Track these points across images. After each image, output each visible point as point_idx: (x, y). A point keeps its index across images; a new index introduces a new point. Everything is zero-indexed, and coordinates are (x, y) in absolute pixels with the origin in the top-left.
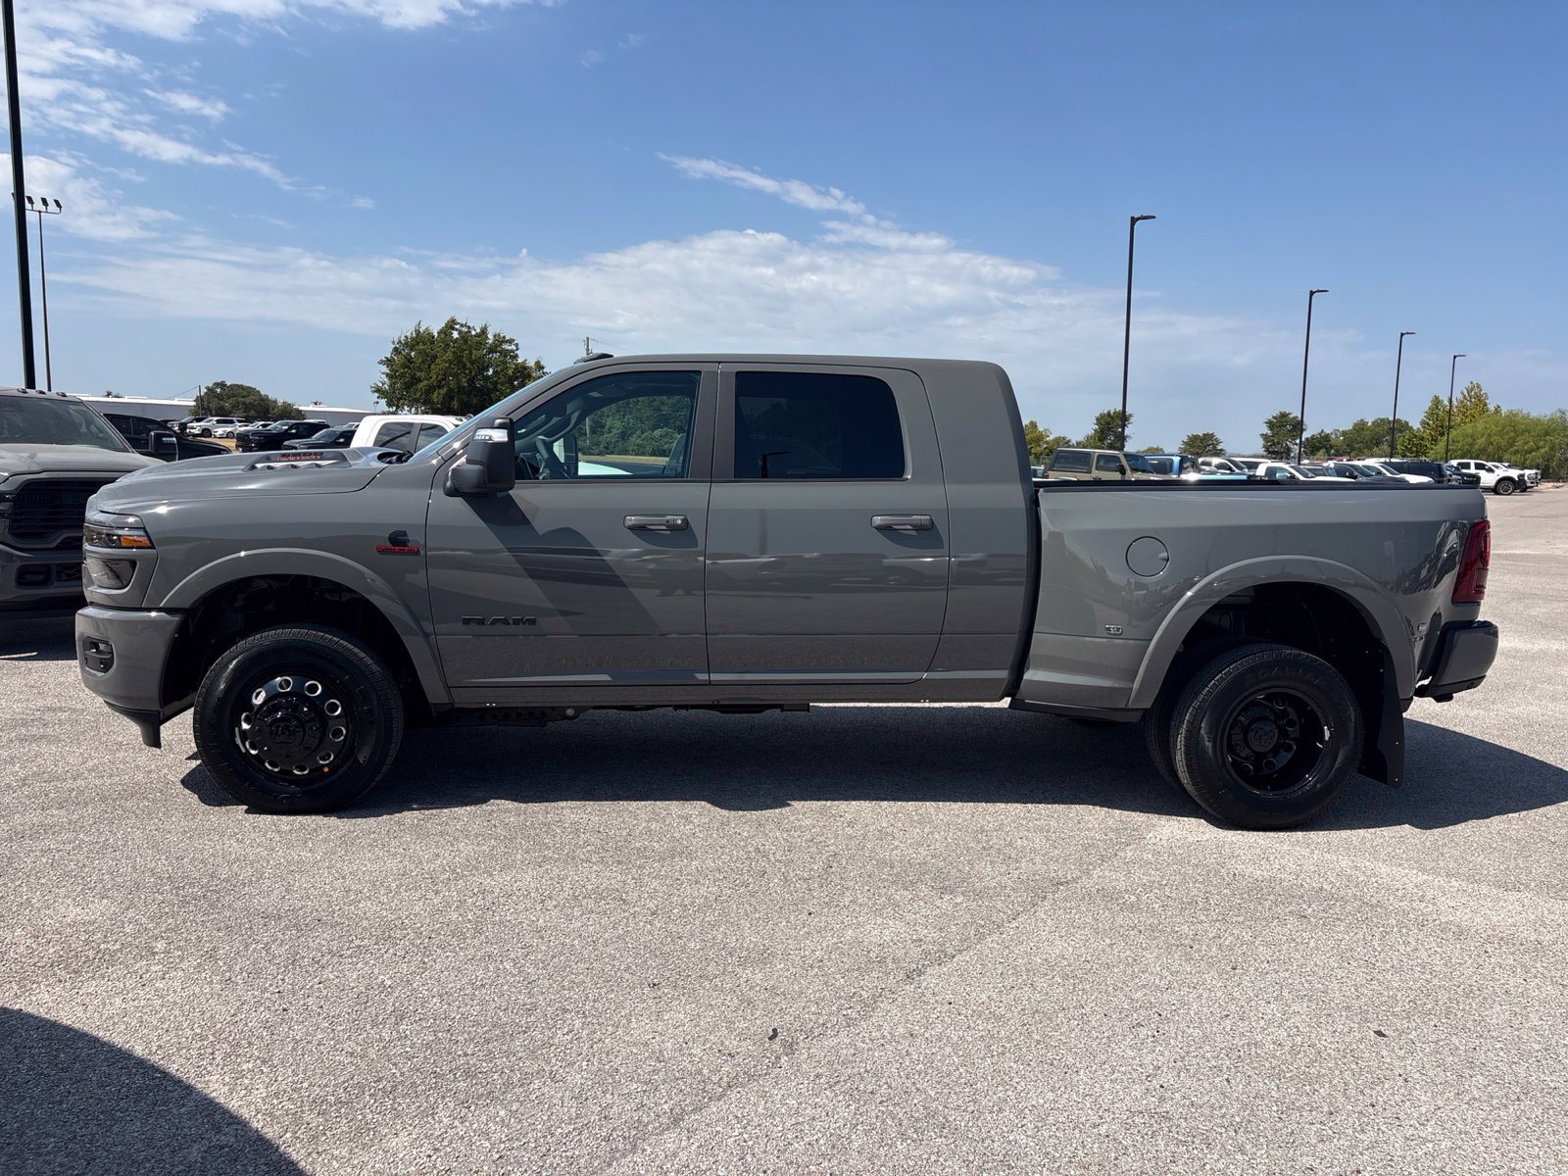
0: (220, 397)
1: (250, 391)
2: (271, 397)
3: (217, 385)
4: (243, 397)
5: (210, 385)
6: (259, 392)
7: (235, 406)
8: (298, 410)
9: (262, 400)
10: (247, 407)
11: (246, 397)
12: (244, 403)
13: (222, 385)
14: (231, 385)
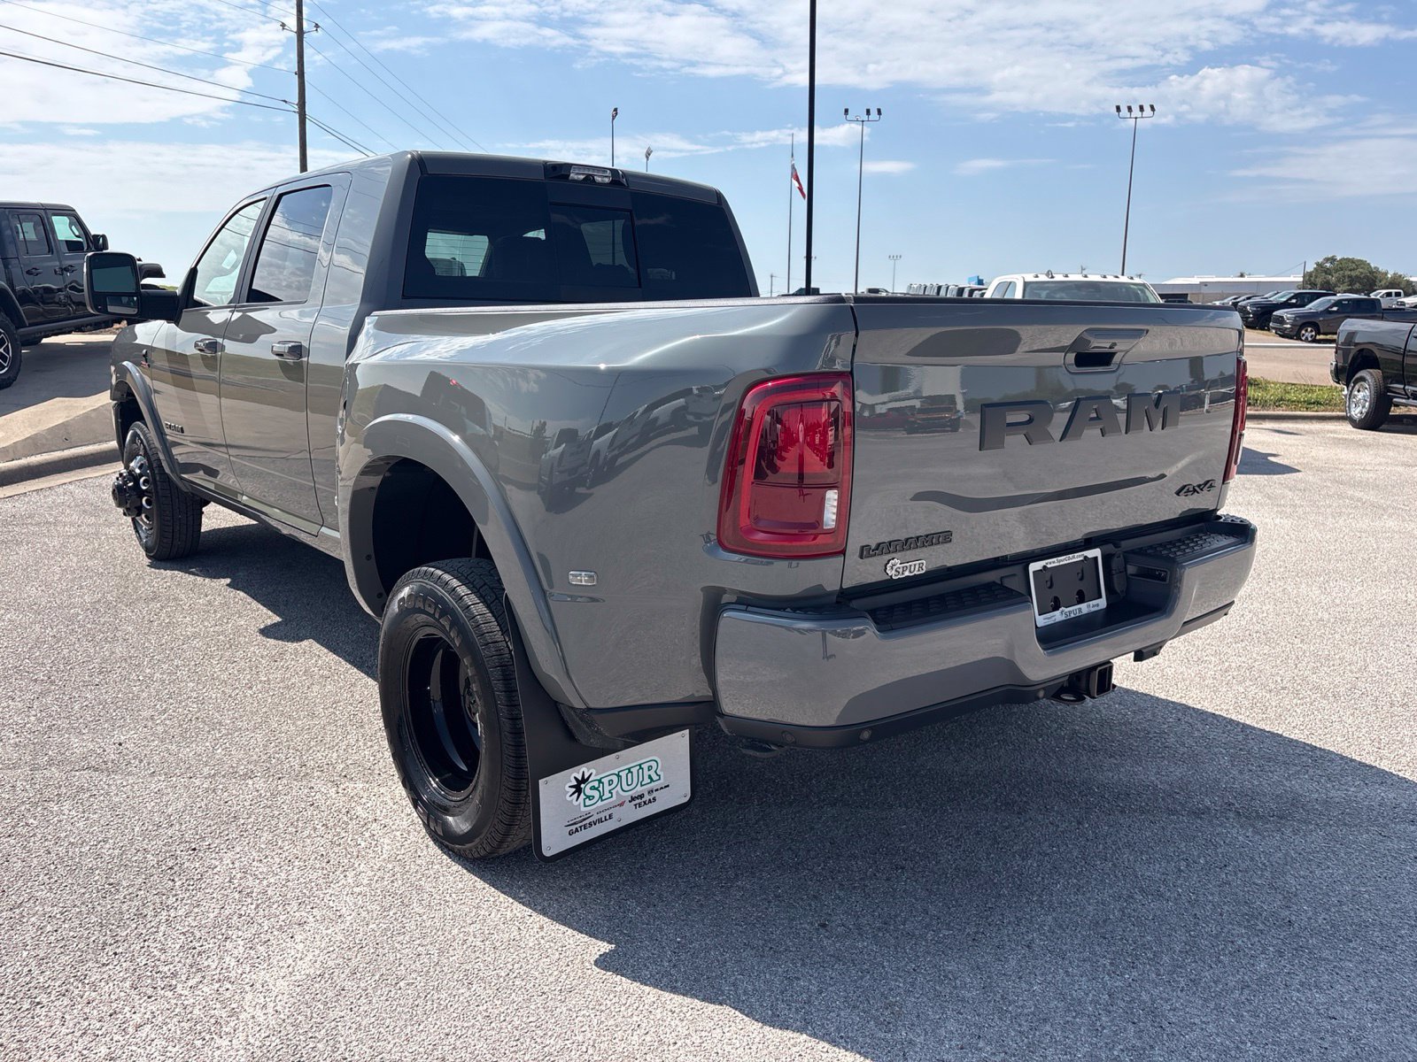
0: (1327, 271)
1: (1361, 263)
2: (1382, 269)
3: (1327, 260)
4: (1351, 270)
5: (1320, 261)
6: (1369, 264)
7: (1340, 281)
8: (1408, 281)
9: (1371, 272)
10: (1352, 281)
11: (1354, 269)
12: (1350, 277)
13: (1332, 260)
14: (1341, 260)
